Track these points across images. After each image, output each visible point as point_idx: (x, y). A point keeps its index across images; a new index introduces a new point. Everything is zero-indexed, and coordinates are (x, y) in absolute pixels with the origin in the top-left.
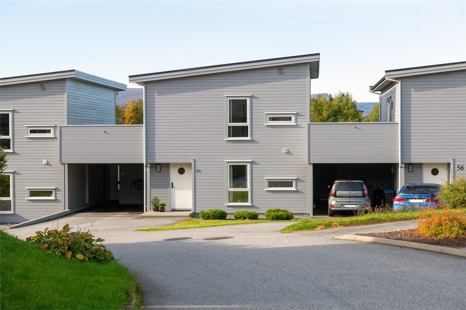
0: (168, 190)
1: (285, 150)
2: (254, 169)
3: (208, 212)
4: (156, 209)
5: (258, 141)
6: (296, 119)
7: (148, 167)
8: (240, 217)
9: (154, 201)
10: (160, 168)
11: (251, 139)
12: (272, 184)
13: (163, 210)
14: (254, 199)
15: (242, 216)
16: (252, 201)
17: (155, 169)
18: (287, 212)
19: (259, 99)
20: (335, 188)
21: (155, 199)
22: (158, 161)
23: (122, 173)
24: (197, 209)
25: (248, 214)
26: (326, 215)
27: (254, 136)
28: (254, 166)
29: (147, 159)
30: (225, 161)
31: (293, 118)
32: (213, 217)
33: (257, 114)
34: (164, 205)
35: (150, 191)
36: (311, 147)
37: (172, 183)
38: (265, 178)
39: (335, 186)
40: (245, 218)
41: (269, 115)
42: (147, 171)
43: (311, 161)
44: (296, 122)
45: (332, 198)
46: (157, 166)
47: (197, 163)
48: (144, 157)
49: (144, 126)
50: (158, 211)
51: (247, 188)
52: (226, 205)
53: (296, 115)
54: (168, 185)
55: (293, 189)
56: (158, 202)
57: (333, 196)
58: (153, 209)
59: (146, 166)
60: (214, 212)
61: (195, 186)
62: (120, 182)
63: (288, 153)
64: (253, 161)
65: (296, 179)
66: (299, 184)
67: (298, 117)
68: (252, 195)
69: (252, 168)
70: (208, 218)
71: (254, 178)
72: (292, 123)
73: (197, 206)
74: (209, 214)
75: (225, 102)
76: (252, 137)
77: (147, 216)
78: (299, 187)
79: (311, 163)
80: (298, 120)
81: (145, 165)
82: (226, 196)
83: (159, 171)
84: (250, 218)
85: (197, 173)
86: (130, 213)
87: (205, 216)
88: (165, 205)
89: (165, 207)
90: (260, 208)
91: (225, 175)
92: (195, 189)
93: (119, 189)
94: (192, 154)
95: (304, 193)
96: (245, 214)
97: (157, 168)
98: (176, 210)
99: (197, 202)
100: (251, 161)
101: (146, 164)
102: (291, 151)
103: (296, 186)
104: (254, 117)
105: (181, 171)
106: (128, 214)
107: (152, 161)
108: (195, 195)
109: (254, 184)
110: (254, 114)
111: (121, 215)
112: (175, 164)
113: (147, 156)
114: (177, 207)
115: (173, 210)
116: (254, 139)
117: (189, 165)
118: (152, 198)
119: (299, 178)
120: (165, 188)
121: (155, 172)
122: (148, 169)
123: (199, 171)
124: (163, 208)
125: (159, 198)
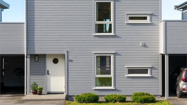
0: (45, 76)
1: (142, 43)
2: (116, 59)
3: (84, 96)
4: (35, 93)
5: (120, 36)
6: (151, 18)
7: (28, 57)
8: (112, 100)
9: (34, 86)
10: (38, 58)
11: (114, 35)
12: (131, 71)
13: (40, 94)
14: (117, 84)
15: (113, 99)
16: (115, 85)
17: (34, 59)
18: (149, 95)
19: (121, 2)
20: (185, 74)
21: (34, 84)
22: (37, 52)
23: (6, 64)
24: (69, 92)
25: (119, 97)
26: (175, 96)
27: (117, 32)
28: (117, 56)
29: (27, 51)
30: (93, 52)
31: (148, 18)
32: (88, 101)
33: (119, 14)
34: (41, 89)
35: (30, 77)
36: (167, 40)
37: (48, 71)
38: (126, 66)
39: (185, 73)
40: (116, 101)
41: (129, 15)
42: (27, 61)
43: (167, 52)
44: (151, 20)
45: (182, 82)
46: (35, 57)
47: (69, 54)
48: (25, 49)
49: (25, 24)
50: (36, 94)
51: (111, 74)
52: (93, 88)
53: (151, 15)
54: (44, 72)
55: (148, 75)
56: (37, 87)
57: (183, 81)
58: (32, 92)
59: (27, 57)
60: (89, 97)
61: (68, 73)
62: (4, 70)
63: (145, 46)
64: (116, 53)
65: (151, 67)
66: (153, 71)
67: (153, 17)
68: (115, 80)
69: (115, 58)
70: (84, 101)
71: (116, 67)
72: (148, 21)
73: (69, 89)
74: (85, 98)
75: (93, 4)
76: (115, 33)
77: (28, 100)
78: (153, 74)
79: (167, 53)
80: (153, 19)
81: (25, 56)
82: (93, 81)
83: (37, 61)
84: (120, 101)
85: (69, 62)
86: (12, 95)
87: (81, 100)
88: (43, 89)
89: (43, 90)
90: (121, 91)
91: (93, 64)
92: (68, 75)
93: (3, 75)
94: (65, 47)
95: (157, 79)
96: (116, 98)
97: (35, 58)
98: (51, 92)
99: (69, 87)
100: (115, 52)
101: (27, 55)
102: (146, 44)
103: (151, 73)
104: (116, 17)
105: (56, 61)
106: (11, 96)
107: (32, 53)
108: (68, 81)
109: (116, 72)
110: (116, 14)
111: (4, 98)
112: (51, 55)
113: (27, 48)
114: (52, 90)
115: (49, 93)
116: (117, 34)
117: (63, 56)
118: (31, 83)
119: (153, 66)
120: (42, 75)
121: (34, 61)
122: (28, 60)
123: (72, 61)
124: (41, 91)
125: (38, 83)
